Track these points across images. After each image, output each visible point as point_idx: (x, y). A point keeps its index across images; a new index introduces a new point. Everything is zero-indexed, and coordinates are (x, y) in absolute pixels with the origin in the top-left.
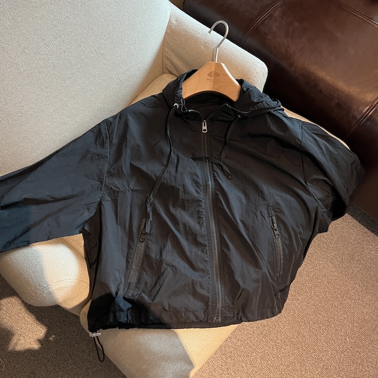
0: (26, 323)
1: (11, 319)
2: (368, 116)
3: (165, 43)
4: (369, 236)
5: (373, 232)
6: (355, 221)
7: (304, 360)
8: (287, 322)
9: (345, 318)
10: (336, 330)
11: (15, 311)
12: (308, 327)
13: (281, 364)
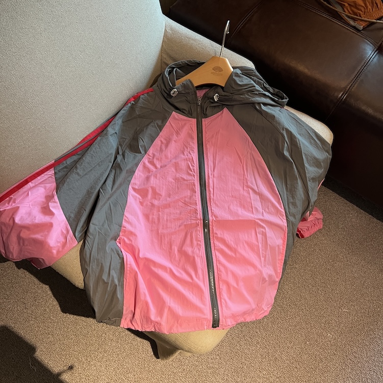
0: (53, 322)
1: (37, 320)
2: (343, 100)
3: (163, 50)
4: (348, 206)
5: (351, 202)
6: (335, 194)
7: (308, 319)
8: (290, 289)
9: (338, 278)
10: (332, 290)
11: (39, 312)
12: (308, 290)
13: (290, 325)
